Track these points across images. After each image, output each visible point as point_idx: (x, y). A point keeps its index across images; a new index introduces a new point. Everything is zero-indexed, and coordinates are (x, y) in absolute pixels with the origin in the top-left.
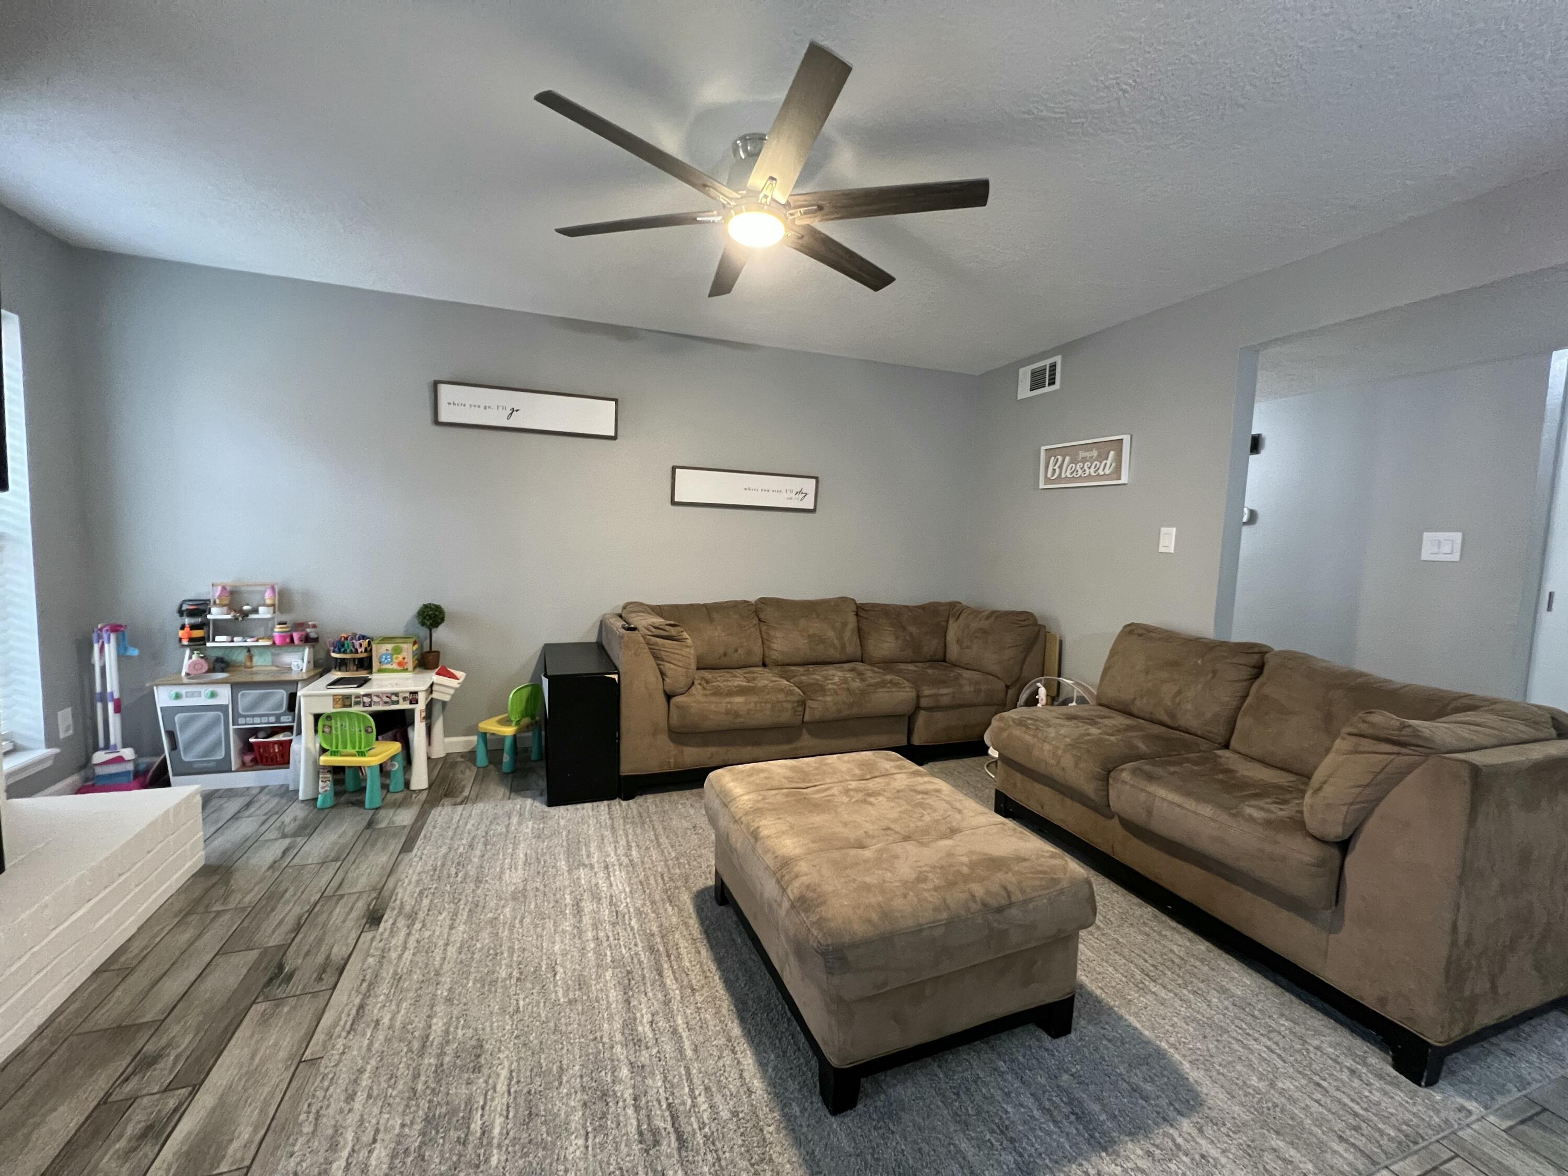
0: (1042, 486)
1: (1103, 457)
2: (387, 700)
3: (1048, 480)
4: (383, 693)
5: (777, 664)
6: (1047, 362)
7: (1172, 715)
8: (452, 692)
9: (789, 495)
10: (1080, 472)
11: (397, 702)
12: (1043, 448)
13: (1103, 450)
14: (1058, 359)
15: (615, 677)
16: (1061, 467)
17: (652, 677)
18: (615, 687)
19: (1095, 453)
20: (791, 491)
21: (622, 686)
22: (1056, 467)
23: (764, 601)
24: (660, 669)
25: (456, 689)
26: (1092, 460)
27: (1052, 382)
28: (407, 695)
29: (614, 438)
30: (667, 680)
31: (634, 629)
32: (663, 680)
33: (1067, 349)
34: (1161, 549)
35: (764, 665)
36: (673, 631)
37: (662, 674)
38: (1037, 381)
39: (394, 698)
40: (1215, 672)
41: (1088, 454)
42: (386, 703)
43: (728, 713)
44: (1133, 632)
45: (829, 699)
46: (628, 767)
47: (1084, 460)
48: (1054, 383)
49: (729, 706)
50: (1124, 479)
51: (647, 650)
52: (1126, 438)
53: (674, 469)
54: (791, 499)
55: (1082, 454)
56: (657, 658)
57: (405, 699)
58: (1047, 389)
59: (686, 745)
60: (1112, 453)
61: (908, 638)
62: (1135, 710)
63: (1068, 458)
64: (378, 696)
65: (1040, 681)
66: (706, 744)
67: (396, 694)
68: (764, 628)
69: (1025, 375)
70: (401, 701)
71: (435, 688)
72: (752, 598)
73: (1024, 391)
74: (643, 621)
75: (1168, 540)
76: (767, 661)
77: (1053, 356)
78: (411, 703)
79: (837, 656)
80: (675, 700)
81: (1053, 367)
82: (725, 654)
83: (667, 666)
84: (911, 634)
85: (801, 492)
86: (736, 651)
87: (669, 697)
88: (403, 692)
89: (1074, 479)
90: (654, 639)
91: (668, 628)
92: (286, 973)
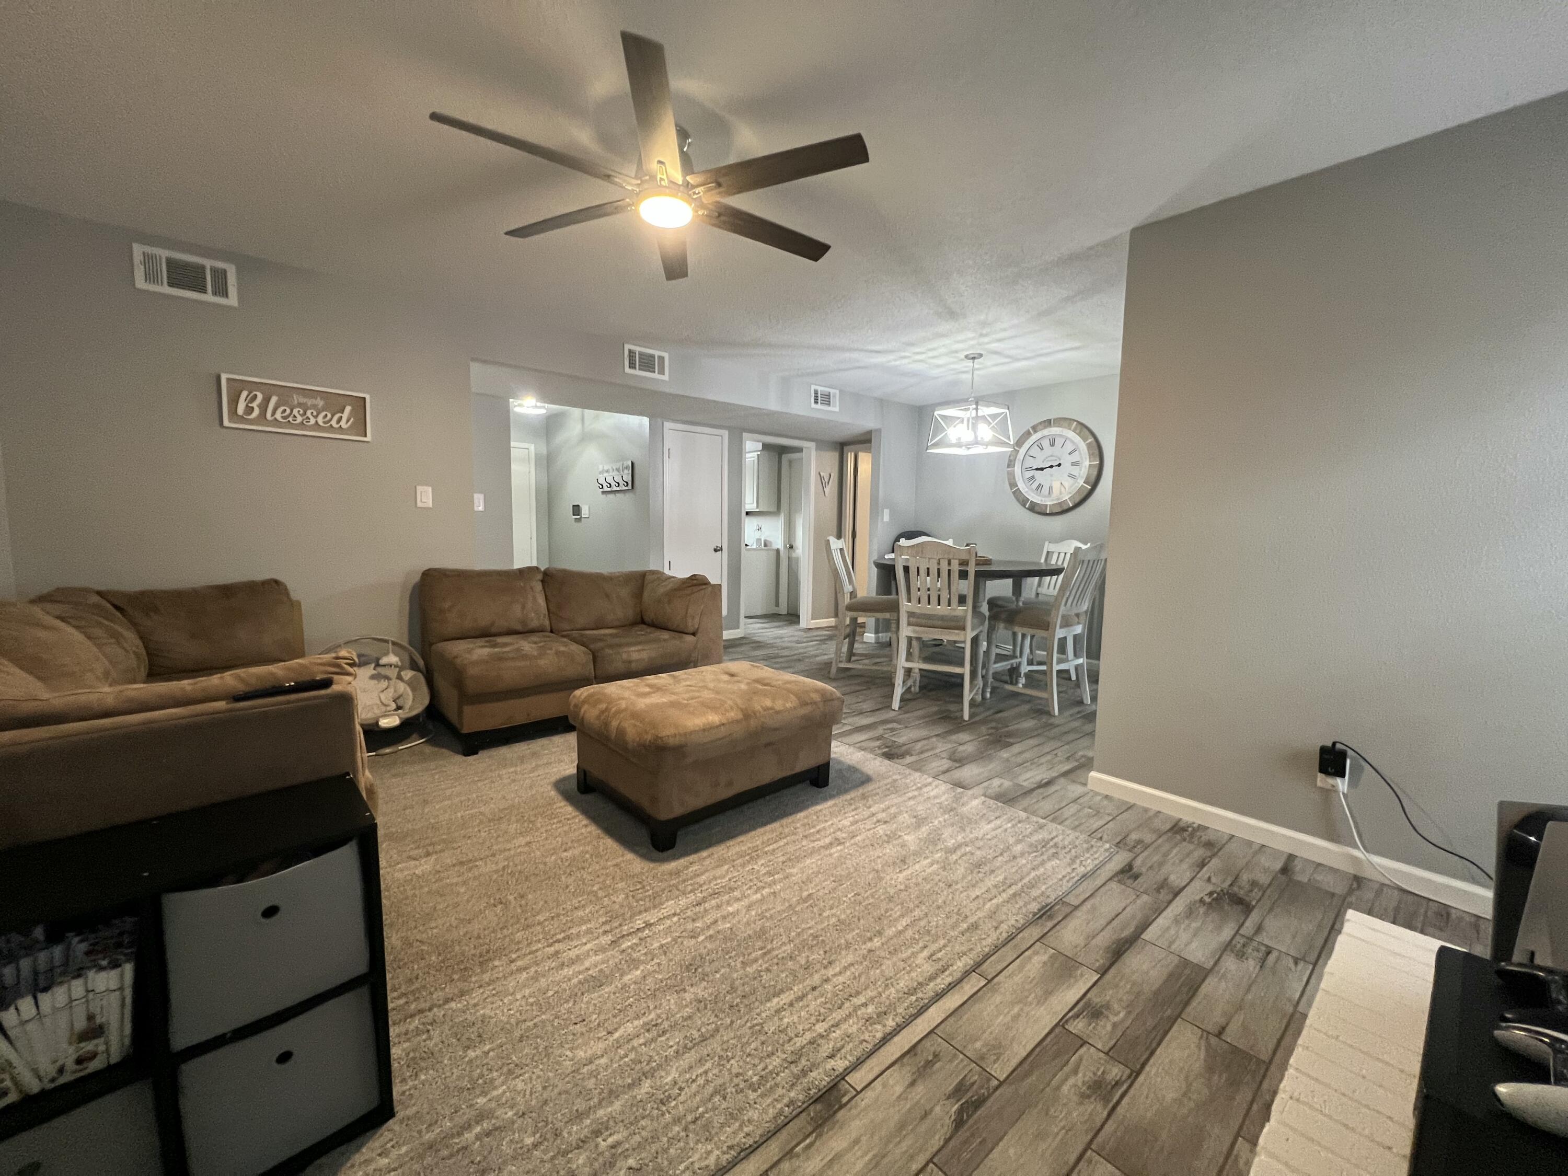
3: (238, 418)
10: (299, 419)
13: (333, 402)
16: (262, 408)
19: (319, 402)
22: (254, 405)
26: (317, 409)
41: (309, 402)
47: (303, 406)
48: (225, 295)
52: (368, 397)
55: (296, 399)
58: (210, 298)
60: (348, 409)
63: (274, 400)
92: (958, 1101)
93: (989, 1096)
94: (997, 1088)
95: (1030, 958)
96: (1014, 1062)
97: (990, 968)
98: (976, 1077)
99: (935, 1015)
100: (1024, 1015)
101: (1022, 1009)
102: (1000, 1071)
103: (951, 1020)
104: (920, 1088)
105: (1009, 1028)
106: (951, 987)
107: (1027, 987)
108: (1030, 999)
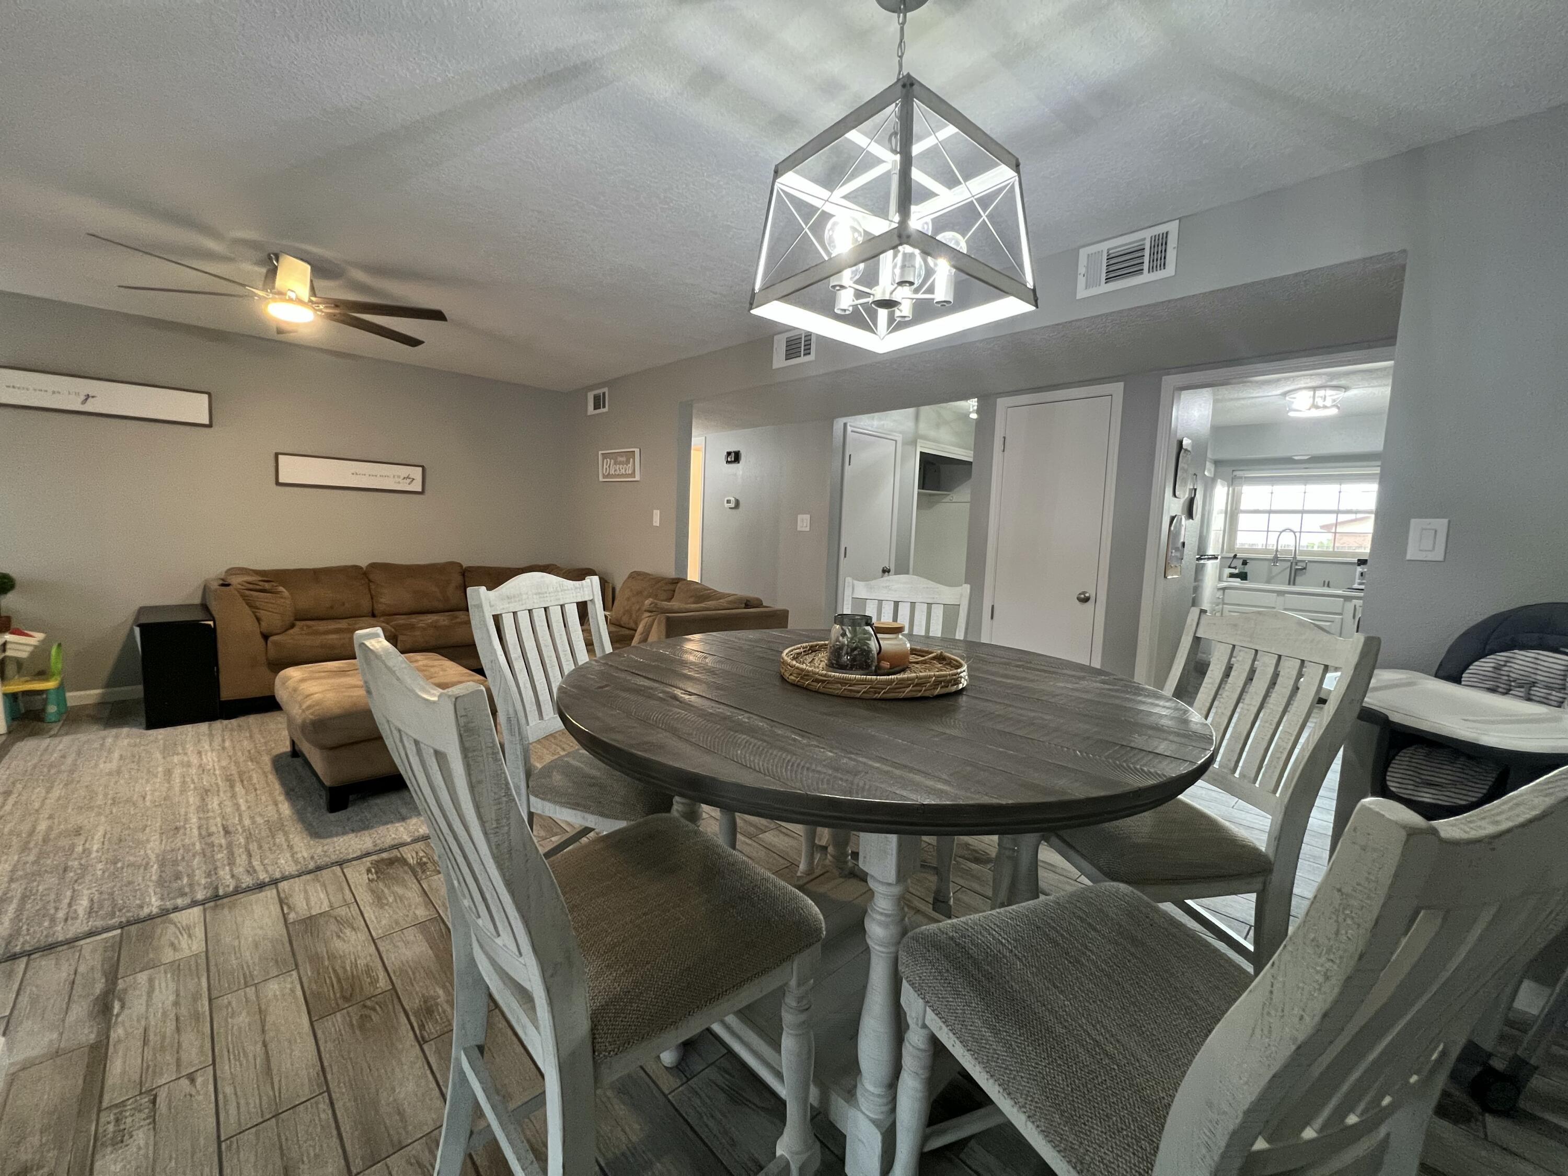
0: (601, 479)
1: (628, 462)
3: (604, 476)
5: (384, 614)
6: (601, 391)
8: (30, 649)
9: (397, 480)
12: (600, 452)
14: (606, 390)
15: (211, 623)
16: (609, 467)
17: (249, 624)
18: (211, 632)
20: (399, 477)
21: (219, 631)
22: (607, 467)
23: (373, 566)
24: (256, 616)
25: (36, 647)
27: (604, 407)
29: (210, 426)
30: (263, 624)
31: (228, 585)
32: (260, 624)
33: (610, 384)
34: (654, 524)
35: (374, 615)
36: (267, 586)
37: (258, 620)
38: (597, 403)
45: (418, 633)
46: (227, 694)
50: (637, 478)
51: (242, 601)
52: (637, 451)
53: (277, 455)
54: (398, 482)
56: (250, 606)
68: (373, 587)
69: (591, 397)
71: (8, 646)
72: (363, 563)
73: (590, 409)
74: (236, 580)
75: (657, 518)
76: (376, 612)
77: (603, 387)
79: (441, 606)
80: (272, 639)
81: (604, 394)
82: (332, 607)
83: (262, 613)
85: (408, 478)
86: (344, 604)
87: (266, 637)
89: (615, 476)
90: (248, 592)
91: (261, 583)
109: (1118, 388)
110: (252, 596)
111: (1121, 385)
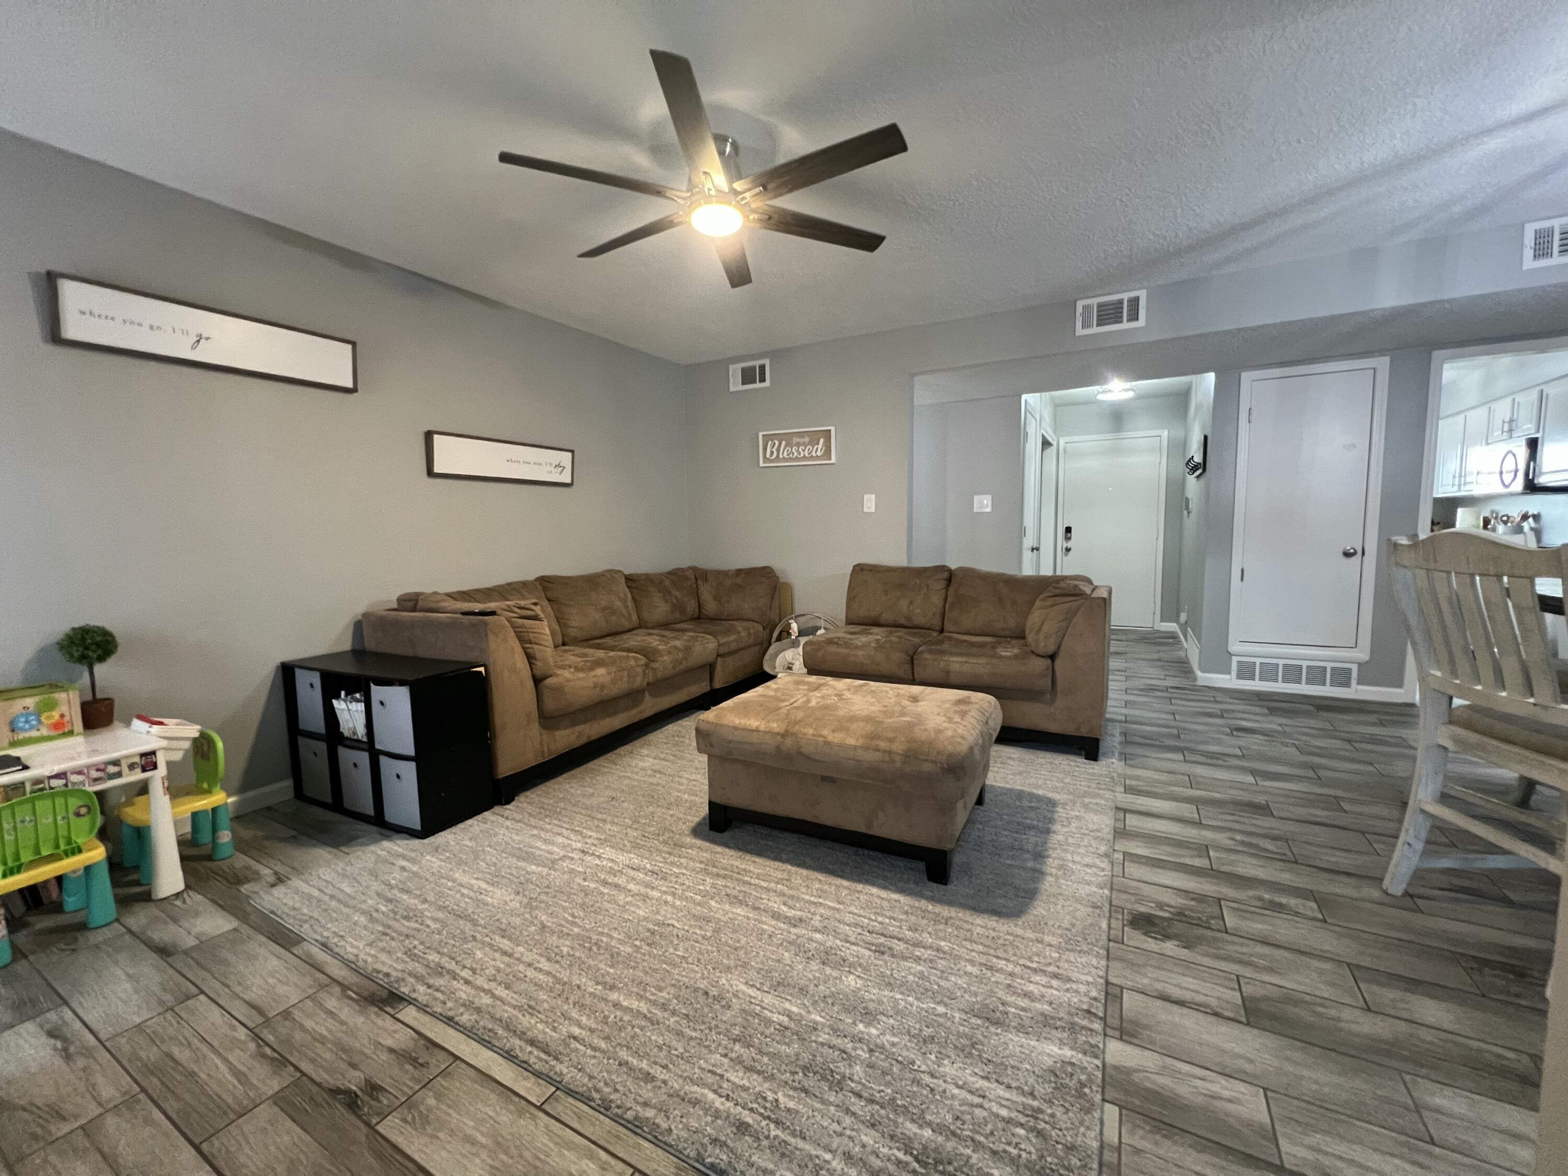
0: (761, 464)
1: (814, 442)
2: (99, 774)
3: (767, 460)
4: (89, 767)
5: (578, 641)
6: (757, 363)
7: (908, 618)
9: (548, 469)
10: (796, 454)
11: (119, 775)
12: (760, 433)
13: (814, 438)
14: (767, 362)
15: (482, 669)
16: (778, 450)
17: (519, 662)
18: (483, 680)
19: (807, 439)
20: (550, 466)
21: (493, 677)
22: (774, 450)
24: (526, 653)
26: (805, 445)
28: (137, 759)
29: (354, 390)
30: (536, 664)
32: (530, 664)
33: (773, 354)
34: (866, 510)
35: (564, 644)
36: (537, 610)
37: (530, 657)
38: (748, 376)
39: (112, 769)
40: (928, 586)
41: (801, 440)
42: (96, 780)
43: (596, 686)
44: (859, 569)
45: (666, 658)
46: (507, 766)
47: (798, 445)
48: (764, 381)
49: (595, 679)
50: (833, 460)
51: (513, 634)
52: (833, 429)
53: (429, 434)
54: (551, 472)
55: (795, 440)
56: (522, 640)
57: (132, 767)
58: (758, 385)
59: (558, 729)
60: (822, 441)
61: (675, 601)
62: (882, 621)
63: (784, 443)
64: (80, 773)
65: (792, 618)
66: (574, 724)
67: (116, 763)
68: (556, 607)
69: (735, 371)
70: (125, 769)
73: (736, 385)
75: (870, 503)
76: (566, 640)
77: (762, 358)
78: (144, 770)
80: (543, 683)
81: (762, 368)
83: (533, 648)
84: (676, 598)
85: (560, 465)
87: (538, 682)
88: (127, 757)
89: (791, 459)
90: (520, 621)
91: (532, 607)
92: (361, 1090)
93: (359, 1117)
94: (368, 1124)
95: (592, 1157)
96: (400, 1141)
97: (567, 1107)
98: (385, 1102)
99: (484, 1058)
100: (474, 1150)
101: (483, 1146)
102: (390, 1128)
103: (472, 1073)
104: (385, 1056)
105: (452, 1133)
106: (524, 1065)
107: (526, 1154)
108: (502, 1156)
109: (1383, 363)
110: (523, 626)
111: (1386, 360)
